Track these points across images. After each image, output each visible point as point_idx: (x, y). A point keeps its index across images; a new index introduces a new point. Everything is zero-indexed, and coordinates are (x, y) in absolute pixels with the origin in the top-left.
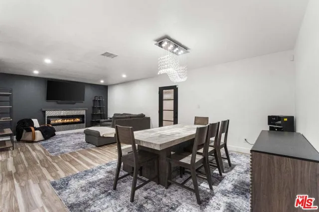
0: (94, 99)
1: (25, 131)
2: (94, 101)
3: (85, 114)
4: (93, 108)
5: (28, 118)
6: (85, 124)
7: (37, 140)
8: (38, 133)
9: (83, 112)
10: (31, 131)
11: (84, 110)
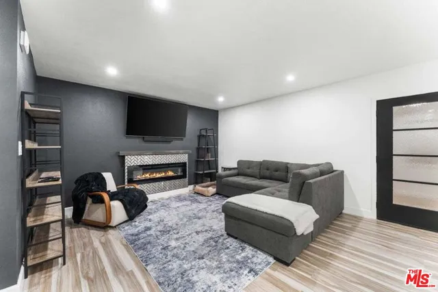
0: (198, 134)
1: (89, 201)
2: (200, 137)
3: (187, 161)
4: (198, 149)
5: (96, 171)
6: (187, 180)
7: (114, 222)
8: (117, 206)
9: (183, 158)
10: (102, 201)
11: (185, 153)
